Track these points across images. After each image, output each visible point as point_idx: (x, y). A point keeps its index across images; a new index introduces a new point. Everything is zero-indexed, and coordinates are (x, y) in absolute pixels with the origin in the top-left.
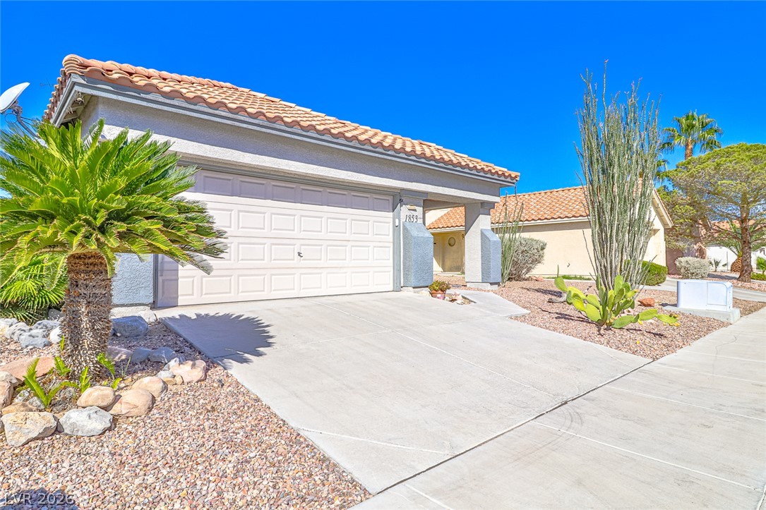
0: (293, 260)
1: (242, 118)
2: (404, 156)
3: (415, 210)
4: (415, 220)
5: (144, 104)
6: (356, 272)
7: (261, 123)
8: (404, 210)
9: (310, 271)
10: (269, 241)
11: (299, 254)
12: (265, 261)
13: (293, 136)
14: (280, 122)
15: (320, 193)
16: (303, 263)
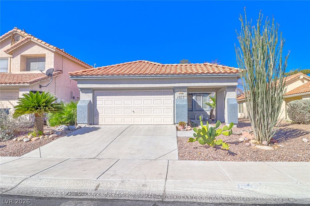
0: (132, 113)
1: (105, 76)
2: (165, 75)
3: (183, 94)
4: (183, 98)
5: (83, 78)
6: (155, 117)
7: (110, 76)
8: (177, 94)
9: (137, 117)
10: (123, 108)
11: (133, 112)
12: (122, 114)
13: (120, 78)
14: (115, 75)
15: (141, 92)
16: (135, 114)
